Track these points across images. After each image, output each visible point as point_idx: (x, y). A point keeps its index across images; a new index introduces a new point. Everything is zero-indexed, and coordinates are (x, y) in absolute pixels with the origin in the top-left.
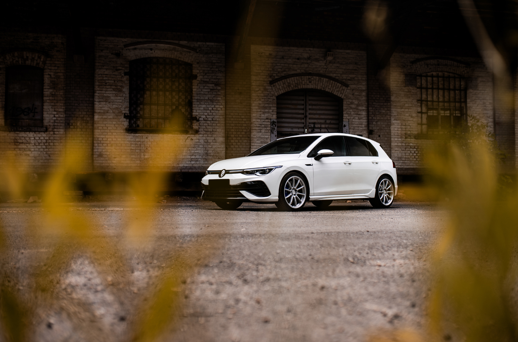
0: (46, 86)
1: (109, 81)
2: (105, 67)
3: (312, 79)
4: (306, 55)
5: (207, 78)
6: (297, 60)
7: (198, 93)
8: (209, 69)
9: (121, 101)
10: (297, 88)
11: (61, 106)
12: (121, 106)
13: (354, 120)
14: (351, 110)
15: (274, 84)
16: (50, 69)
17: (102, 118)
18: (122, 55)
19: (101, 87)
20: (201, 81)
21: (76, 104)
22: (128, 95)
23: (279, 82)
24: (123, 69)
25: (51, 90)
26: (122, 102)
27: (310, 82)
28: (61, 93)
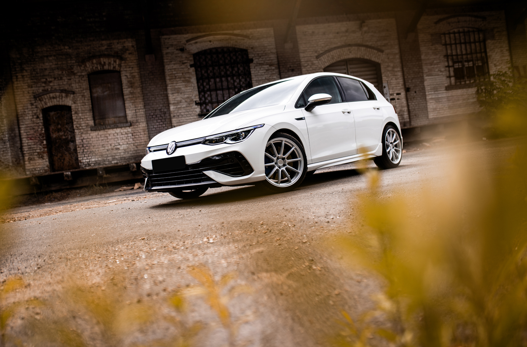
0: (125, 86)
1: (178, 74)
2: (173, 63)
3: (352, 49)
4: (343, 29)
5: (261, 61)
6: (336, 35)
7: (256, 74)
9: (191, 90)
10: (340, 59)
11: (140, 102)
12: (191, 95)
13: (392, 81)
14: (388, 73)
15: (320, 58)
16: (126, 71)
17: (177, 108)
18: (186, 49)
19: (172, 80)
20: (257, 63)
21: (153, 99)
22: (196, 85)
23: (324, 56)
24: (189, 62)
25: (129, 89)
26: (191, 92)
27: (350, 52)
28: (139, 91)
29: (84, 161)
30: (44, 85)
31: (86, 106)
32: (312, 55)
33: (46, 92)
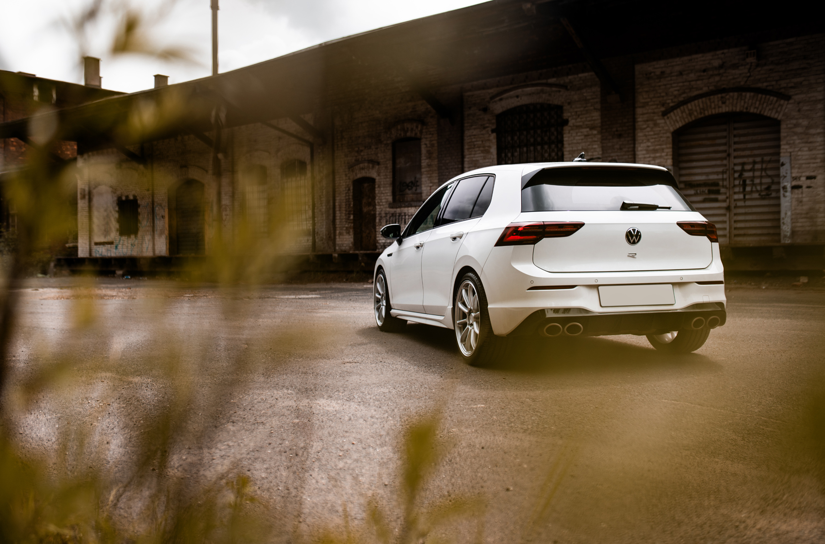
0: (423, 157)
1: (478, 143)
2: (473, 127)
3: (728, 97)
4: (716, 63)
5: (580, 122)
6: (702, 74)
7: (571, 142)
8: (582, 109)
10: (702, 115)
13: (799, 153)
14: (795, 138)
15: (669, 115)
16: (426, 138)
18: (489, 109)
19: (470, 150)
20: (574, 126)
21: (447, 174)
23: (675, 111)
24: (490, 125)
25: (427, 161)
27: (724, 103)
28: (436, 163)
29: (381, 241)
30: (356, 154)
31: (388, 180)
32: (656, 110)
33: (358, 162)
